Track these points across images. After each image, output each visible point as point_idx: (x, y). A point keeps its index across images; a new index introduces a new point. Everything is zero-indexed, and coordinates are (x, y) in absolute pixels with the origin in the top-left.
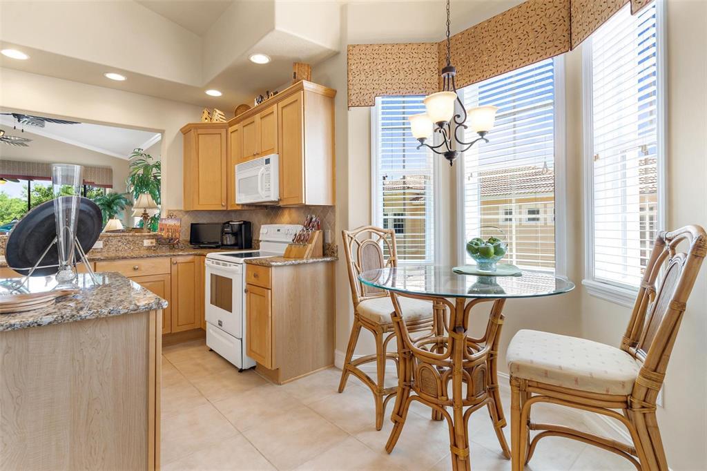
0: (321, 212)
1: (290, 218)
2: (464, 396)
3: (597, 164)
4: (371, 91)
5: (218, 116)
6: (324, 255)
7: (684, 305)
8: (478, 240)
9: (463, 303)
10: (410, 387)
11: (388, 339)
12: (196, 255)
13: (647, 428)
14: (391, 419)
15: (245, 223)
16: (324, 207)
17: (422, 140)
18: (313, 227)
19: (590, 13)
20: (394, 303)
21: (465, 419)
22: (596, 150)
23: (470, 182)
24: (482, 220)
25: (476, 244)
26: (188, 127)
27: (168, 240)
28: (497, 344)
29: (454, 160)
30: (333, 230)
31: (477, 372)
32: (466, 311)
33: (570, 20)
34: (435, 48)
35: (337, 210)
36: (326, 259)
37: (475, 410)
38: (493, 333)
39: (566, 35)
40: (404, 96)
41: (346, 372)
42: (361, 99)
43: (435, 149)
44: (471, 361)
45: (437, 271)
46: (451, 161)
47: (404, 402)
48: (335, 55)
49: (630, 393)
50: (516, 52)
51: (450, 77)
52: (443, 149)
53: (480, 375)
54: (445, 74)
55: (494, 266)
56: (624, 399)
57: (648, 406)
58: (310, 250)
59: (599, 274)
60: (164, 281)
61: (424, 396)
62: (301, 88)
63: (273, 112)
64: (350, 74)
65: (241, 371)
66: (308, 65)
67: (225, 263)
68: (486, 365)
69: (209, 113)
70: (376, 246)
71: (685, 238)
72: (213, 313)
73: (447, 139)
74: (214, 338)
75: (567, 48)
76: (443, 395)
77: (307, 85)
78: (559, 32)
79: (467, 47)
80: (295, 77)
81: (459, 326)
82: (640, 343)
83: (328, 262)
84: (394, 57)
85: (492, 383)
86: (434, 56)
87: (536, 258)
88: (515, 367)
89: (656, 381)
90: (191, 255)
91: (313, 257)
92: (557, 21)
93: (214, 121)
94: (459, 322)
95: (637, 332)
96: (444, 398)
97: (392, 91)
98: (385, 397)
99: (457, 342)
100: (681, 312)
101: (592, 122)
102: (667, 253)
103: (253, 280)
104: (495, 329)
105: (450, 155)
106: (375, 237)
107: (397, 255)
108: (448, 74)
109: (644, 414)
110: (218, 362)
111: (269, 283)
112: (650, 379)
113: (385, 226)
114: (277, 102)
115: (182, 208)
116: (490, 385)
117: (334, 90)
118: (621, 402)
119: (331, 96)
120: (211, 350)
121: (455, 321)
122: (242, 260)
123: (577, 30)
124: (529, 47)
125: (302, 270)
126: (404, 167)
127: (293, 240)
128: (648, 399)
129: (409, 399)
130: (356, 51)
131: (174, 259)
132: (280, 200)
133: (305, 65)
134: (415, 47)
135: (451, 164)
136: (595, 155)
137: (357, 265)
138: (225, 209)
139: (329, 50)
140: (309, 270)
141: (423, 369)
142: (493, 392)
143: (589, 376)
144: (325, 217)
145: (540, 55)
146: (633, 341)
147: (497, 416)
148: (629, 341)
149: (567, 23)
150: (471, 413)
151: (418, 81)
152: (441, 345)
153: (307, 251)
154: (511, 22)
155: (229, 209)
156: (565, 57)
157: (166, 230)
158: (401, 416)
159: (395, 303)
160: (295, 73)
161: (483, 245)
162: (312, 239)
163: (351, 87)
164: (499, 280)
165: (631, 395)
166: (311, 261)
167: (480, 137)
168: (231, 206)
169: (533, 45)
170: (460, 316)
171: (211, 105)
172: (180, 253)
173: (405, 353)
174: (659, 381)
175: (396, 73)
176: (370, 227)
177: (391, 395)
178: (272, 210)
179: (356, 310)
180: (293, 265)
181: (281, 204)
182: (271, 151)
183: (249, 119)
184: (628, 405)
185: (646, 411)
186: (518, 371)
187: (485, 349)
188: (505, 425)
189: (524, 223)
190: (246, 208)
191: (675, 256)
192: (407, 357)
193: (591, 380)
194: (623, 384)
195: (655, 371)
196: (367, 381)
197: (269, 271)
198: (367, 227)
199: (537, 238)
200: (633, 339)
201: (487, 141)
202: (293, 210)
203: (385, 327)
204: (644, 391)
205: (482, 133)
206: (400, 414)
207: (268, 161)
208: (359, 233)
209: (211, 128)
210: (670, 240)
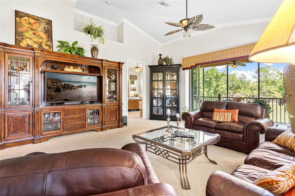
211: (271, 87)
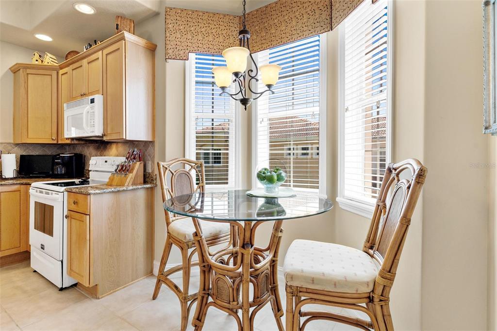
0: (144, 146)
1: (117, 151)
2: (251, 299)
3: (347, 114)
4: (185, 48)
5: (49, 59)
6: (145, 182)
7: (409, 221)
8: (265, 169)
9: (250, 225)
10: (209, 295)
11: (192, 253)
12: (22, 184)
13: (383, 317)
14: (192, 324)
15: (76, 155)
16: (146, 142)
17: (223, 88)
18: (134, 158)
19: (344, 3)
20: (195, 225)
21: (251, 320)
22: (347, 104)
23: (262, 125)
24: (271, 155)
25: (264, 173)
26: (16, 66)
28: (278, 252)
29: (248, 105)
30: (153, 162)
31: (262, 277)
32: (253, 230)
33: (331, 8)
34: (237, 19)
35: (157, 145)
36: (145, 186)
37: (259, 309)
38: (275, 244)
39: (328, 18)
40: (213, 56)
41: (159, 282)
42: (177, 53)
43: (234, 96)
44: (256, 270)
45: (237, 194)
46: (246, 106)
47: (203, 309)
48: (156, 14)
49: (372, 290)
50: (295, 28)
51: (246, 39)
52: (240, 97)
53: (264, 279)
54: (241, 36)
55: (276, 189)
56: (368, 295)
57: (384, 299)
58: (131, 178)
59: (347, 193)
61: (219, 302)
62: (123, 38)
63: (98, 58)
64: (167, 32)
65: (62, 289)
66: (131, 20)
67: (48, 192)
68: (269, 272)
69: (40, 56)
70: (188, 174)
71: (407, 168)
72: (36, 237)
73: (242, 88)
74: (37, 260)
75: (329, 28)
76: (234, 301)
77: (128, 35)
78: (324, 16)
79: (260, 21)
80: (117, 28)
81: (247, 243)
82: (376, 247)
83: (147, 188)
84: (205, 22)
85: (274, 283)
86: (236, 26)
87: (307, 182)
88: (290, 277)
89: (390, 280)
90: (17, 184)
91: (134, 184)
92: (322, 8)
93: (46, 63)
94: (247, 239)
95: (374, 238)
96: (235, 303)
97: (203, 50)
98: (189, 303)
99: (245, 257)
100: (408, 226)
101: (344, 84)
102: (394, 179)
103: (73, 207)
104: (276, 240)
105: (244, 102)
106: (188, 167)
107: (205, 182)
108: (244, 36)
109: (382, 306)
110: (40, 283)
111: (87, 209)
112: (386, 279)
113: (197, 158)
114: (102, 49)
115: (12, 141)
116: (272, 285)
117: (153, 44)
118: (366, 298)
119: (152, 49)
120: (35, 271)
121: (244, 239)
122: (63, 189)
123: (336, 16)
124: (304, 26)
125: (122, 196)
126: (213, 112)
127: (116, 170)
128: (384, 295)
129: (207, 305)
130: (172, 13)
132: (104, 135)
133: (127, 19)
134: (221, 16)
135: (246, 109)
136: (346, 108)
137: (171, 191)
138: (55, 142)
139: (150, 10)
140: (129, 195)
141: (218, 280)
142: (274, 290)
143: (344, 279)
144: (146, 151)
145: (311, 32)
146: (371, 245)
147: (277, 308)
148: (369, 245)
149: (329, 10)
150: (256, 313)
151: (224, 44)
152: (236, 255)
153: (128, 180)
154: (291, 5)
155: (60, 142)
156: (327, 34)
158: (200, 321)
159: (197, 225)
160: (117, 25)
161: (269, 174)
162: (133, 169)
163: (168, 42)
164: (280, 201)
165: (373, 291)
166: (131, 188)
167: (268, 89)
168: (61, 140)
169: (306, 24)
170: (248, 234)
171: (42, 49)
173: (204, 266)
174: (391, 280)
175: (206, 35)
176: (183, 159)
177: (195, 300)
178: (101, 144)
179: (168, 230)
180: (113, 192)
181: (105, 139)
182: (97, 92)
183: (78, 63)
184: (371, 300)
185: (383, 303)
186: (292, 280)
187: (269, 256)
188: (282, 315)
189: (299, 157)
190: (75, 142)
191: (400, 182)
192: (206, 269)
193: (346, 283)
194: (368, 284)
195: (389, 272)
196: (175, 289)
197: (87, 199)
198: (180, 159)
199: (307, 167)
200: (371, 244)
201: (273, 93)
202: (120, 145)
203: (190, 244)
204: (382, 287)
205: (269, 86)
206: (200, 318)
207: (92, 101)
208: (173, 164)
209: (42, 70)
210: (395, 170)
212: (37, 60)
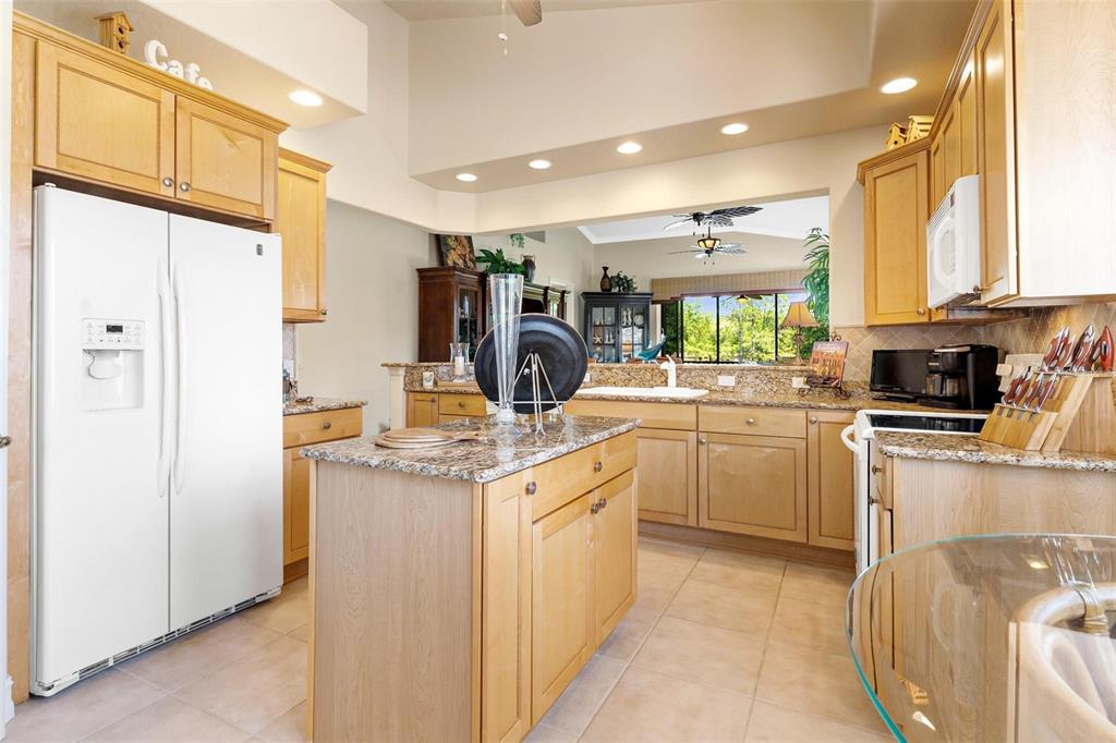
5: (917, 129)
15: (976, 348)
27: (822, 381)
58: (1056, 428)
60: (794, 449)
63: (971, 74)
69: (901, 130)
93: (912, 141)
115: (862, 323)
131: (813, 415)
132: (981, 291)
138: (924, 320)
153: (1040, 433)
155: (933, 319)
157: (821, 362)
166: (1050, 461)
172: (823, 405)
181: (982, 300)
207: (953, 200)
209: (898, 158)
211: (763, 333)
212: (896, 143)
